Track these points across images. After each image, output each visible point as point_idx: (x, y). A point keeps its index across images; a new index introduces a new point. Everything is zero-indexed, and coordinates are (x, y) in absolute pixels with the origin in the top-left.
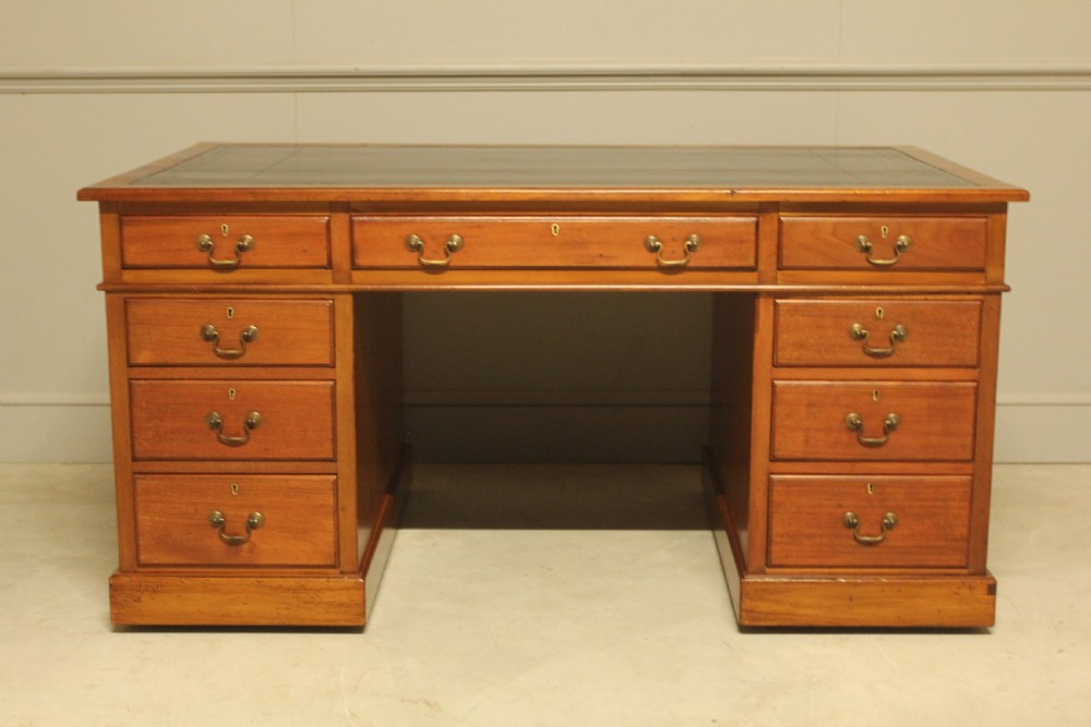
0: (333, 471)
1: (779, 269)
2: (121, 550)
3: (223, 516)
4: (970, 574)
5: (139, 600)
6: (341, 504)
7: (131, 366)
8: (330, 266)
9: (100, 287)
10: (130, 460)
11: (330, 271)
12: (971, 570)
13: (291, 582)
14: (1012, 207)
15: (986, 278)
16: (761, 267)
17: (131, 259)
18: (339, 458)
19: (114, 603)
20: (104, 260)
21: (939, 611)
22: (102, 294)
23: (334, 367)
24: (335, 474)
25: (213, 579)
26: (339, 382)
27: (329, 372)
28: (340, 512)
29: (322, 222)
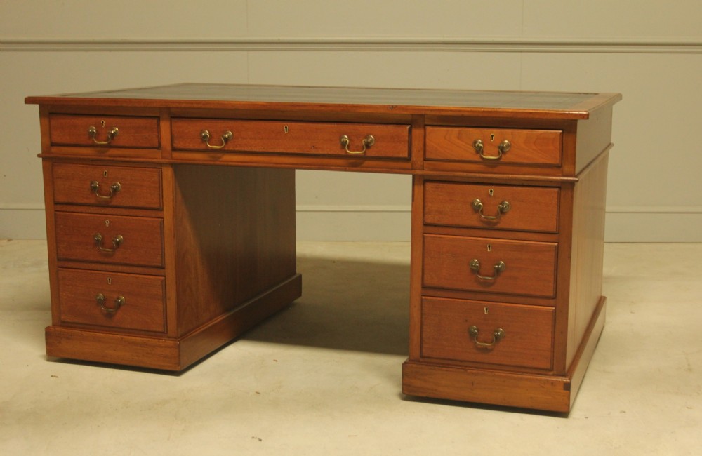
0: (163, 274)
1: (424, 160)
2: (53, 313)
3: (104, 297)
4: (554, 375)
5: (60, 343)
6: (168, 295)
7: (56, 204)
8: (159, 148)
9: (39, 156)
10: (56, 260)
11: (160, 151)
12: (555, 372)
13: (139, 339)
14: (580, 123)
15: (562, 172)
16: (414, 158)
17: (55, 140)
18: (166, 267)
19: (48, 343)
20: (42, 140)
21: (531, 398)
22: (40, 160)
23: (162, 210)
24: (164, 276)
25: (98, 334)
26: (165, 219)
27: (159, 214)
28: (168, 301)
29: (155, 121)
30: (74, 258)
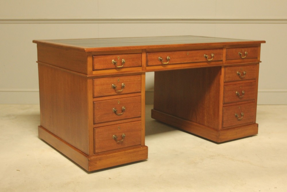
0: (140, 120)
1: (226, 60)
3: (116, 136)
7: (93, 98)
10: (93, 124)
11: (141, 67)
15: (258, 60)
17: (96, 68)
18: (142, 116)
19: (90, 166)
25: (114, 154)
26: (142, 96)
27: (139, 94)
28: (142, 130)
29: (140, 55)
30: (103, 121)
